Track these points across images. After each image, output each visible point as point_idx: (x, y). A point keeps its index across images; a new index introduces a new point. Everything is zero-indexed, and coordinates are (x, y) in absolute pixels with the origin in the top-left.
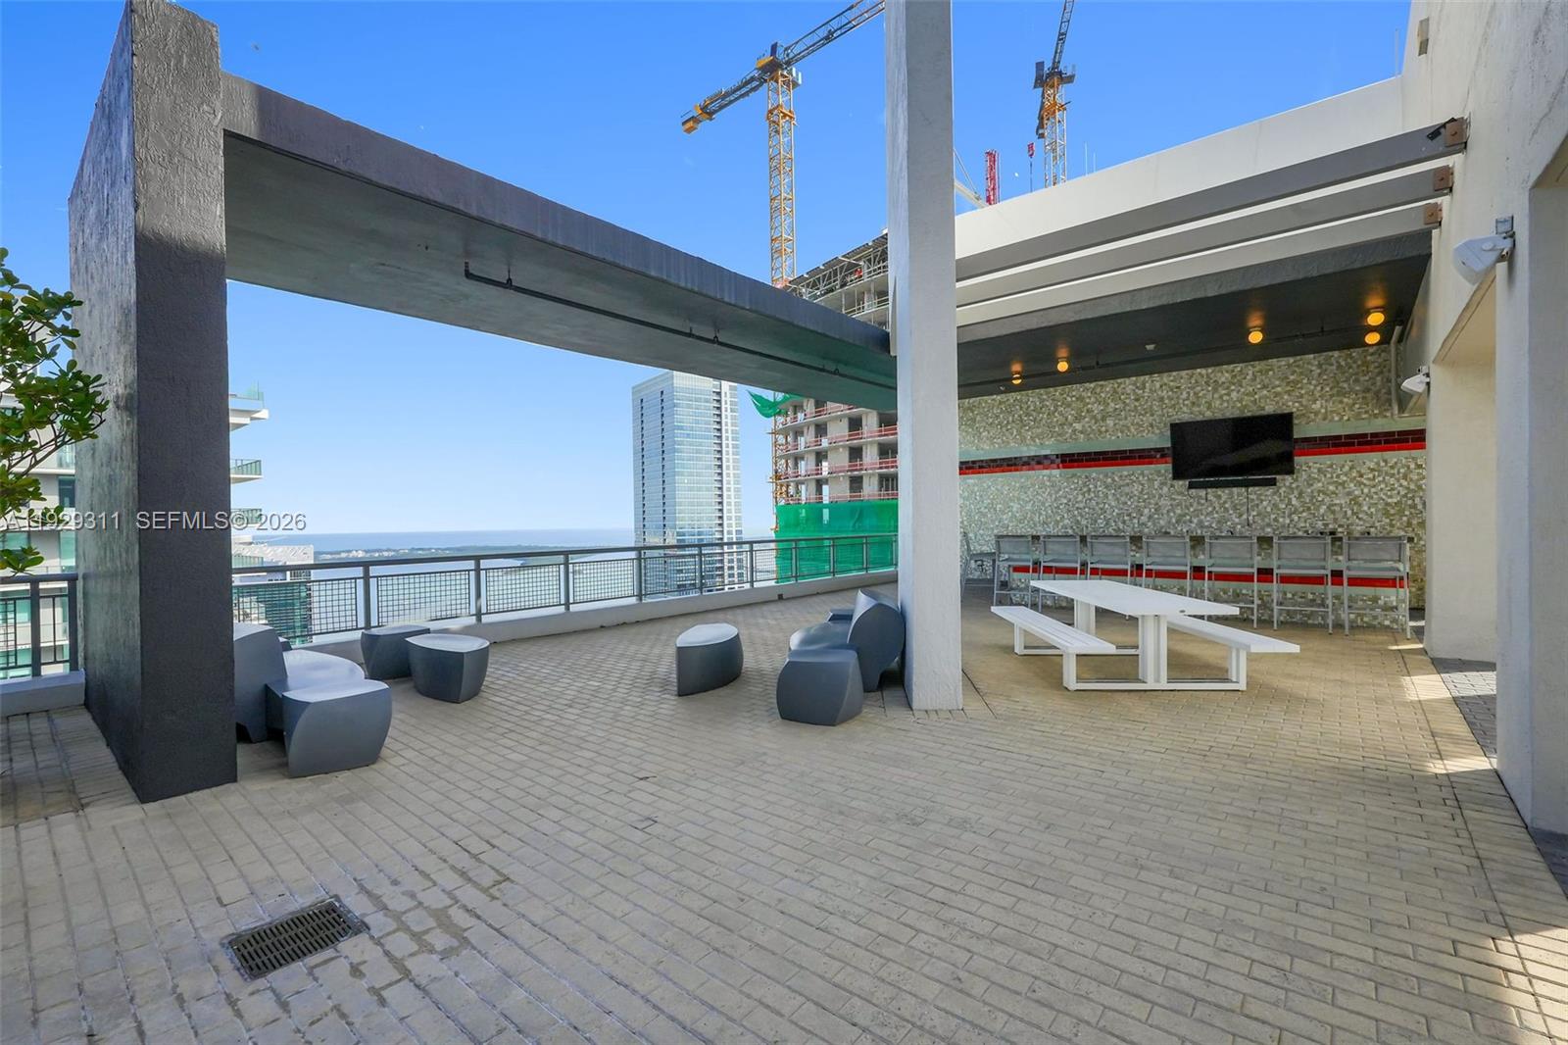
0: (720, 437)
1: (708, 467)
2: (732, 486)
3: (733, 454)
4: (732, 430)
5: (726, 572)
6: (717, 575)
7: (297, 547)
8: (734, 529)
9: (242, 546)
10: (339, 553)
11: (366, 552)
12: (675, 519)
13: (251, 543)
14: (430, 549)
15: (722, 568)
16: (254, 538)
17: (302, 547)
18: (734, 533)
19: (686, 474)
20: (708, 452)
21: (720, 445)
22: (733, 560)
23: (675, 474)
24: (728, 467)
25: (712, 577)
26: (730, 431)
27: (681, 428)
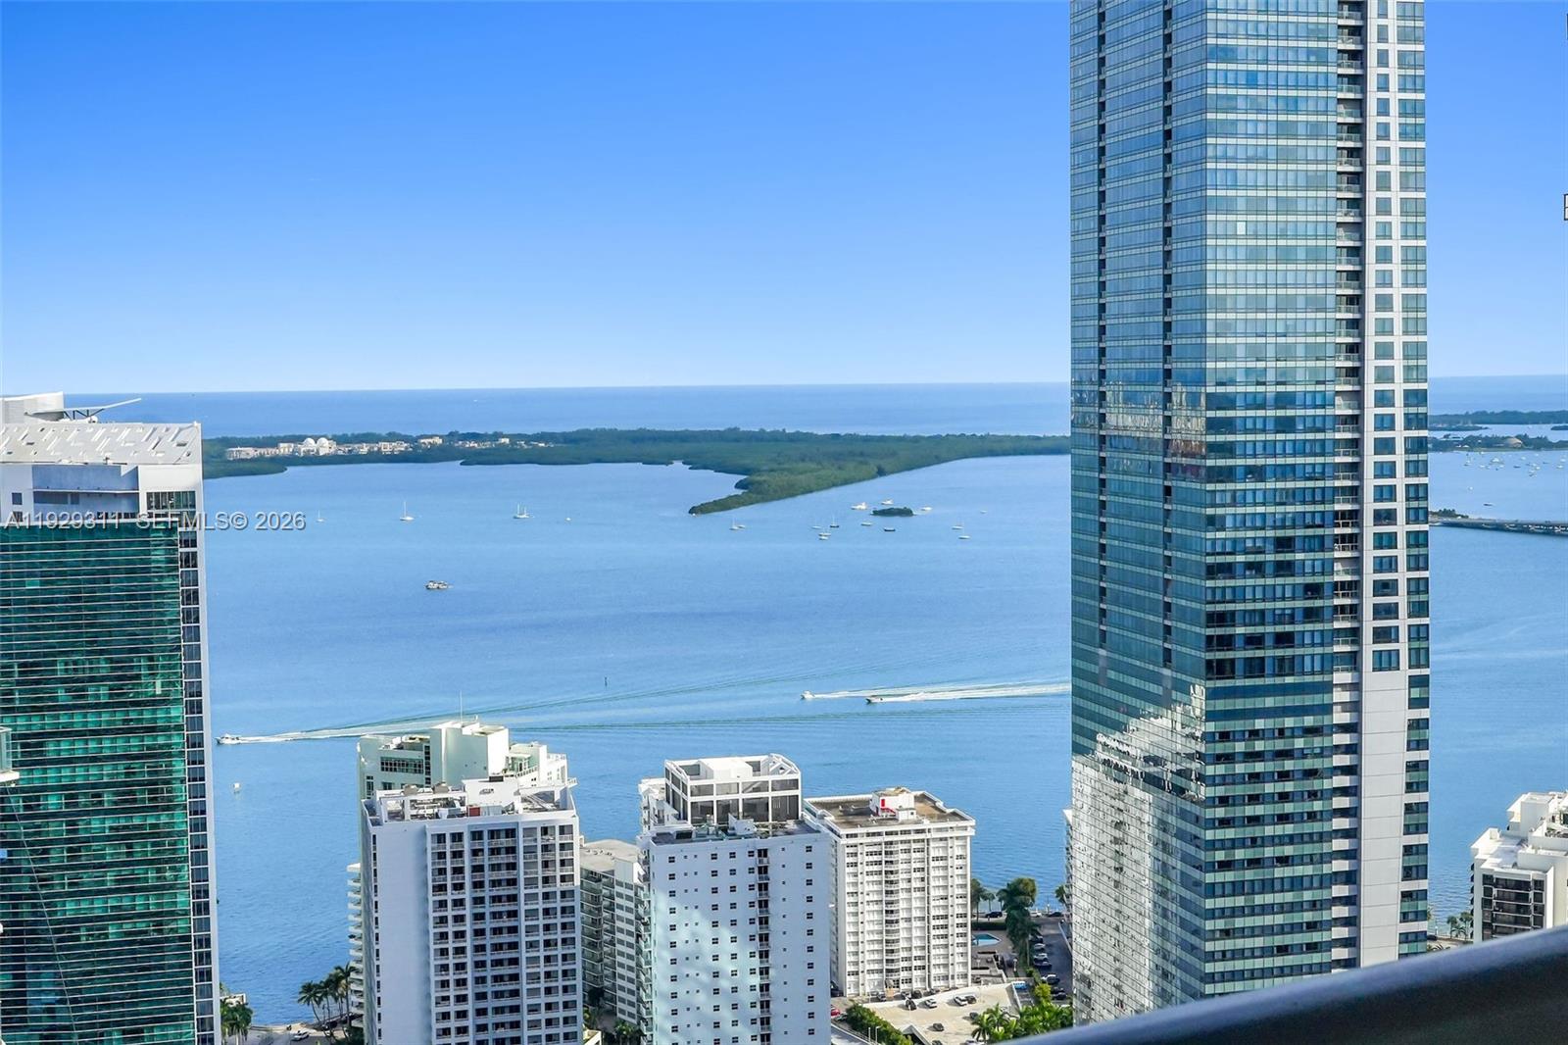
0: (1358, 81)
1: (1314, 182)
2: (1396, 244)
3: (1404, 135)
4: (1402, 55)
5: (1370, 529)
6: (1337, 539)
7: (162, 427)
8: (1399, 387)
9: (41, 421)
10: (273, 442)
11: (340, 440)
12: (1201, 353)
13: (60, 415)
14: (497, 436)
15: (1354, 517)
16: (68, 400)
17: (175, 427)
18: (1399, 399)
19: (1241, 205)
20: (1315, 131)
21: (1360, 105)
22: (1392, 489)
23: (1203, 206)
24: (1384, 182)
25: (1321, 544)
26: (1393, 60)
27: (1227, 54)
